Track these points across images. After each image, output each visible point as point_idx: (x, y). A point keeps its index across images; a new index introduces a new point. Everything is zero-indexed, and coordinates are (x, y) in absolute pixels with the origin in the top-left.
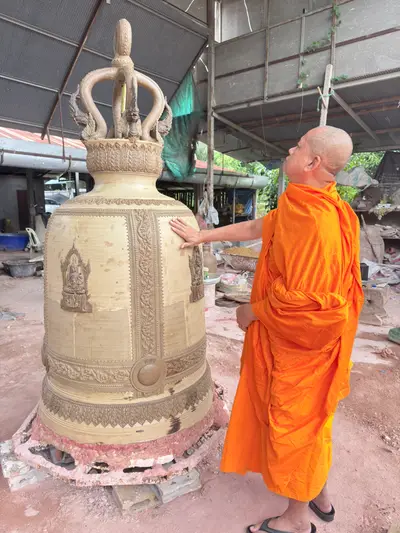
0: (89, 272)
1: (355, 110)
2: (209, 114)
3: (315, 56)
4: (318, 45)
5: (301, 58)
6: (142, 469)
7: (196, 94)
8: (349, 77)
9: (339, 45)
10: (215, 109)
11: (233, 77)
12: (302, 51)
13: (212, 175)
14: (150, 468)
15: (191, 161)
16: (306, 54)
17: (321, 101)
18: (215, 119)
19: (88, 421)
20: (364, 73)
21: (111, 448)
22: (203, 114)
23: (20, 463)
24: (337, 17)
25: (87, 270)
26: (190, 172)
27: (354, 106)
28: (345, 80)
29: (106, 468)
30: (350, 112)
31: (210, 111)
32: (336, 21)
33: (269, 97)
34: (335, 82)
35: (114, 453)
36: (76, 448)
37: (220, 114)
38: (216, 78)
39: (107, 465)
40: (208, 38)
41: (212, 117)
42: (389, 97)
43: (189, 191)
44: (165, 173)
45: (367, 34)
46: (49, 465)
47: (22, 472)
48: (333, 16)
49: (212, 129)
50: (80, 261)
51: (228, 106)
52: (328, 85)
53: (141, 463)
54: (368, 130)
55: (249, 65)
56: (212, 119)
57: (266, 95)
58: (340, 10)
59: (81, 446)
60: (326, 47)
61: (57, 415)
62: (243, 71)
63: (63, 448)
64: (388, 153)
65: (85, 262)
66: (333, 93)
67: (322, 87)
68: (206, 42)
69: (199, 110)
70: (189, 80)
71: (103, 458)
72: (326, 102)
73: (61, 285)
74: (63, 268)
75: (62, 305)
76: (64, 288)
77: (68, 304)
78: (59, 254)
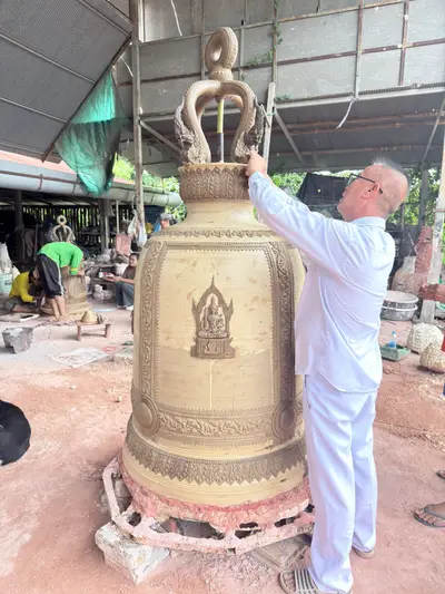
0: (232, 312)
1: (290, 130)
2: (136, 121)
3: (256, 72)
4: (259, 61)
5: (242, 72)
6: (292, 520)
7: (117, 96)
8: (292, 98)
9: (281, 64)
10: (142, 117)
11: (163, 83)
12: (242, 65)
13: (142, 193)
14: (299, 516)
15: (109, 174)
16: (246, 68)
17: (265, 118)
18: (142, 128)
19: (230, 479)
20: (306, 96)
21: (259, 504)
22: (127, 121)
23: (145, 548)
24: (278, 35)
25: (229, 310)
26: (106, 187)
27: (290, 126)
28: (288, 101)
29: (256, 528)
30: (286, 132)
31: (136, 119)
32: (277, 39)
34: (278, 101)
35: (264, 509)
36: (220, 513)
37: (147, 123)
38: (142, 81)
39: (257, 525)
40: (131, 35)
41: (139, 126)
42: (323, 121)
43: (81, 206)
44: (78, 186)
45: (308, 56)
46: (192, 540)
47: (148, 557)
48: (273, 34)
49: (140, 140)
50: (221, 301)
51: (158, 115)
52: (271, 104)
53: (288, 514)
54: (296, 151)
55: (182, 72)
56: (139, 128)
58: (280, 28)
59: (227, 510)
60: (268, 63)
61: (184, 481)
62: (174, 78)
63: (201, 517)
64: (309, 175)
65: (228, 302)
66: (276, 112)
67: (265, 104)
68: (129, 39)
69: (123, 115)
70: (109, 81)
71: (253, 517)
72: (270, 121)
73: (193, 330)
74: (196, 310)
75: (195, 353)
76: (197, 333)
77: (206, 351)
78: (190, 294)
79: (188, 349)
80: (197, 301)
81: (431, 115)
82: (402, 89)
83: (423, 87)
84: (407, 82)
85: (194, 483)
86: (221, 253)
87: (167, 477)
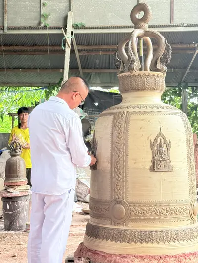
0: (171, 147)
8: (86, 25)
19: (174, 240)
21: (189, 254)
28: (83, 27)
30: (77, 53)
33: (9, 28)
34: (76, 27)
35: (192, 257)
36: (172, 259)
52: (70, 29)
57: (6, 26)
65: (168, 141)
66: (74, 36)
73: (151, 156)
74: (152, 145)
75: (153, 169)
76: (154, 157)
77: (159, 167)
78: (149, 137)
79: (149, 167)
80: (153, 141)
81: (192, 46)
82: (173, 26)
83: (188, 26)
84: (176, 21)
85: (156, 243)
86: (162, 116)
87: (139, 244)
